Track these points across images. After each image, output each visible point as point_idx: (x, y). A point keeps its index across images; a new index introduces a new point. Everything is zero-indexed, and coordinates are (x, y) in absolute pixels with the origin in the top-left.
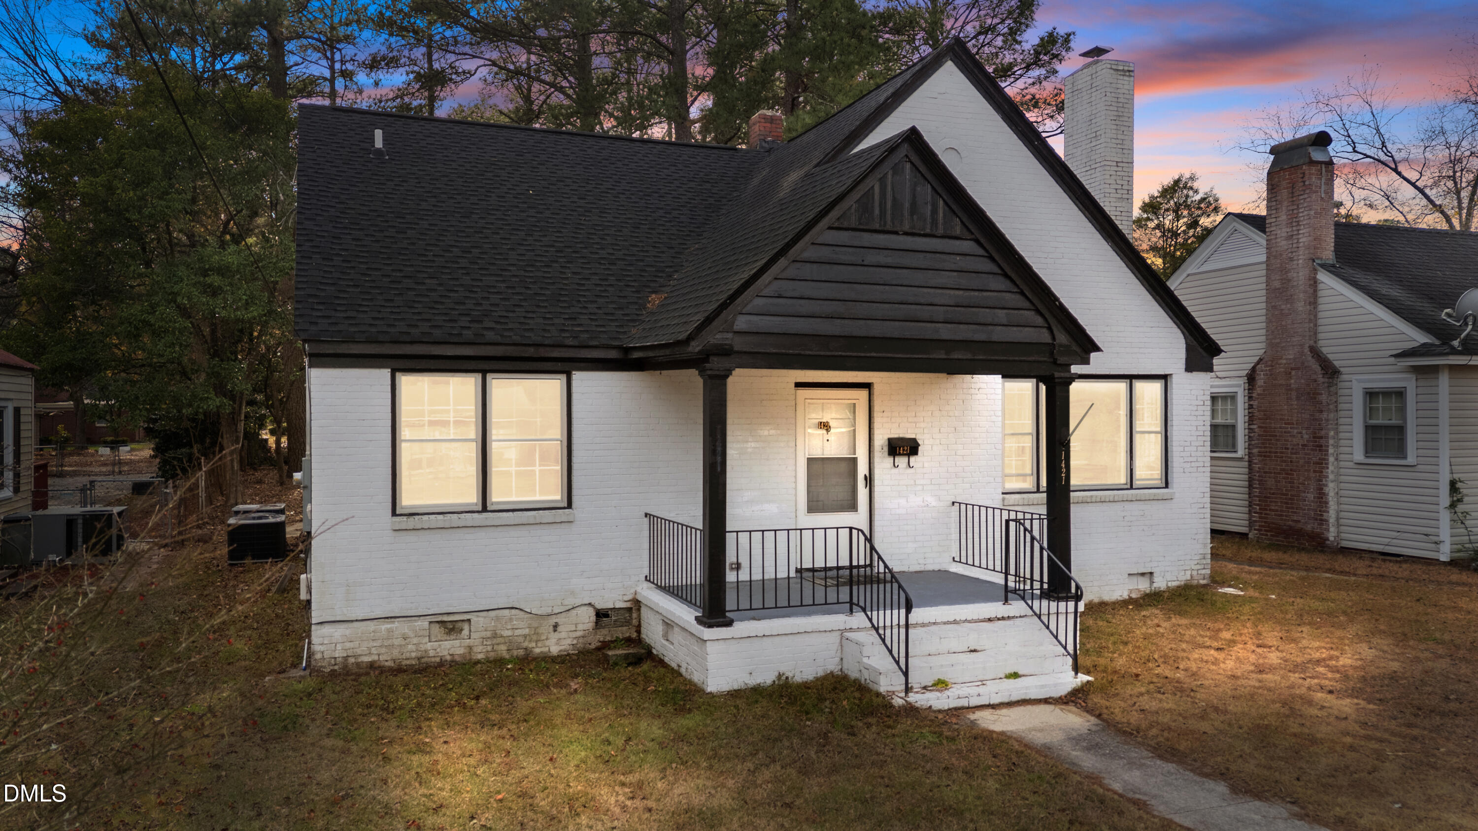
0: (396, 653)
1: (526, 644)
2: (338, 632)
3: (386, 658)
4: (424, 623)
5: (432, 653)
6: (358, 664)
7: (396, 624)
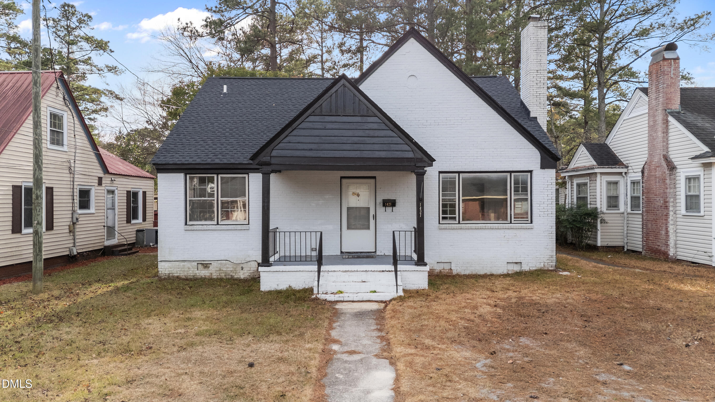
0: (186, 274)
1: (231, 274)
2: (166, 265)
3: (182, 275)
4: (195, 264)
5: (198, 274)
6: (173, 276)
7: (186, 263)
